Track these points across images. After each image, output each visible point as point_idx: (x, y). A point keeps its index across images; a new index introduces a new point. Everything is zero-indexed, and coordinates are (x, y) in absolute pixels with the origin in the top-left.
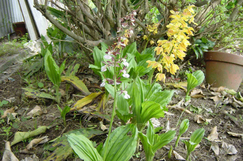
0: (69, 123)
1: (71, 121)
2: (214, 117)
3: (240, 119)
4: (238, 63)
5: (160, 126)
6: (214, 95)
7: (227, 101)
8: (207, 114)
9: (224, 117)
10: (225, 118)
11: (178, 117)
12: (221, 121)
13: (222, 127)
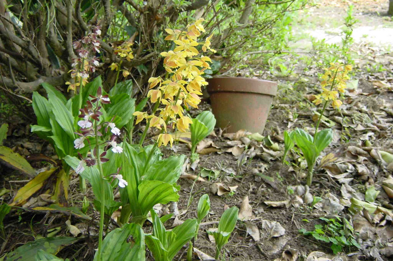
0: (10, 232)
1: (13, 227)
2: (239, 182)
3: (278, 179)
4: (260, 92)
5: (162, 210)
6: (232, 145)
7: (253, 153)
8: (228, 177)
9: (254, 178)
10: (256, 180)
11: (185, 189)
12: (251, 186)
13: (253, 195)
